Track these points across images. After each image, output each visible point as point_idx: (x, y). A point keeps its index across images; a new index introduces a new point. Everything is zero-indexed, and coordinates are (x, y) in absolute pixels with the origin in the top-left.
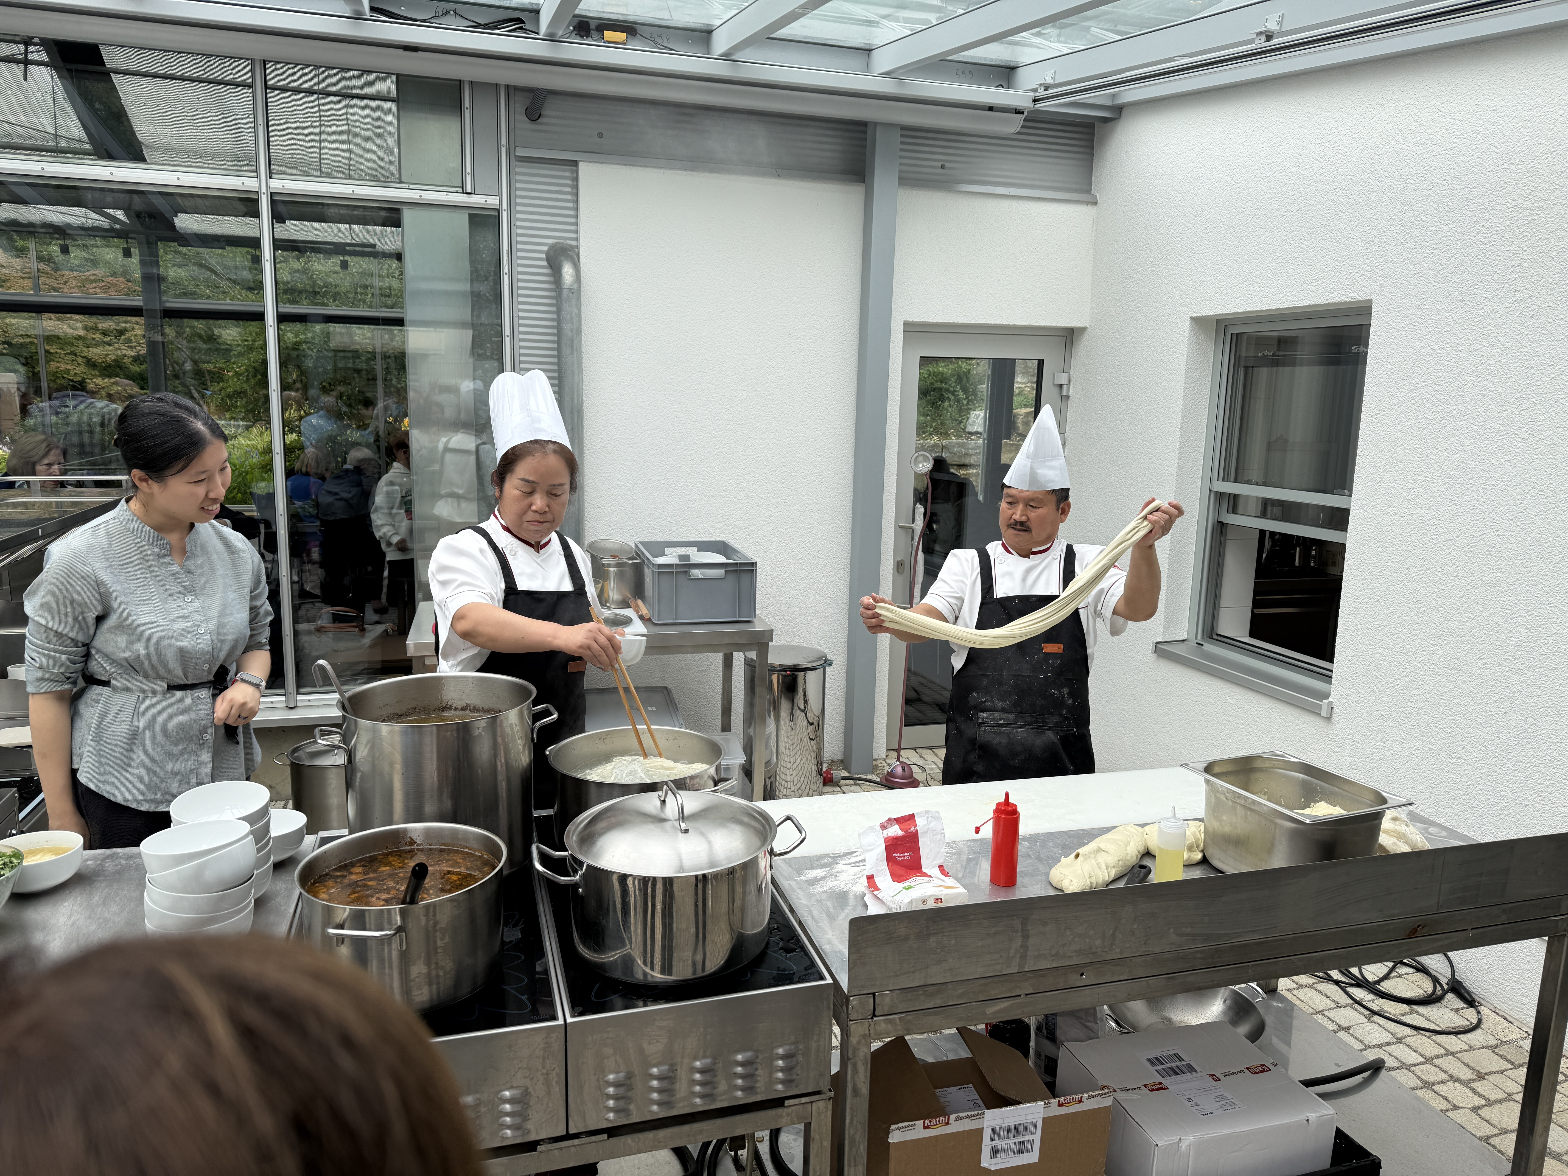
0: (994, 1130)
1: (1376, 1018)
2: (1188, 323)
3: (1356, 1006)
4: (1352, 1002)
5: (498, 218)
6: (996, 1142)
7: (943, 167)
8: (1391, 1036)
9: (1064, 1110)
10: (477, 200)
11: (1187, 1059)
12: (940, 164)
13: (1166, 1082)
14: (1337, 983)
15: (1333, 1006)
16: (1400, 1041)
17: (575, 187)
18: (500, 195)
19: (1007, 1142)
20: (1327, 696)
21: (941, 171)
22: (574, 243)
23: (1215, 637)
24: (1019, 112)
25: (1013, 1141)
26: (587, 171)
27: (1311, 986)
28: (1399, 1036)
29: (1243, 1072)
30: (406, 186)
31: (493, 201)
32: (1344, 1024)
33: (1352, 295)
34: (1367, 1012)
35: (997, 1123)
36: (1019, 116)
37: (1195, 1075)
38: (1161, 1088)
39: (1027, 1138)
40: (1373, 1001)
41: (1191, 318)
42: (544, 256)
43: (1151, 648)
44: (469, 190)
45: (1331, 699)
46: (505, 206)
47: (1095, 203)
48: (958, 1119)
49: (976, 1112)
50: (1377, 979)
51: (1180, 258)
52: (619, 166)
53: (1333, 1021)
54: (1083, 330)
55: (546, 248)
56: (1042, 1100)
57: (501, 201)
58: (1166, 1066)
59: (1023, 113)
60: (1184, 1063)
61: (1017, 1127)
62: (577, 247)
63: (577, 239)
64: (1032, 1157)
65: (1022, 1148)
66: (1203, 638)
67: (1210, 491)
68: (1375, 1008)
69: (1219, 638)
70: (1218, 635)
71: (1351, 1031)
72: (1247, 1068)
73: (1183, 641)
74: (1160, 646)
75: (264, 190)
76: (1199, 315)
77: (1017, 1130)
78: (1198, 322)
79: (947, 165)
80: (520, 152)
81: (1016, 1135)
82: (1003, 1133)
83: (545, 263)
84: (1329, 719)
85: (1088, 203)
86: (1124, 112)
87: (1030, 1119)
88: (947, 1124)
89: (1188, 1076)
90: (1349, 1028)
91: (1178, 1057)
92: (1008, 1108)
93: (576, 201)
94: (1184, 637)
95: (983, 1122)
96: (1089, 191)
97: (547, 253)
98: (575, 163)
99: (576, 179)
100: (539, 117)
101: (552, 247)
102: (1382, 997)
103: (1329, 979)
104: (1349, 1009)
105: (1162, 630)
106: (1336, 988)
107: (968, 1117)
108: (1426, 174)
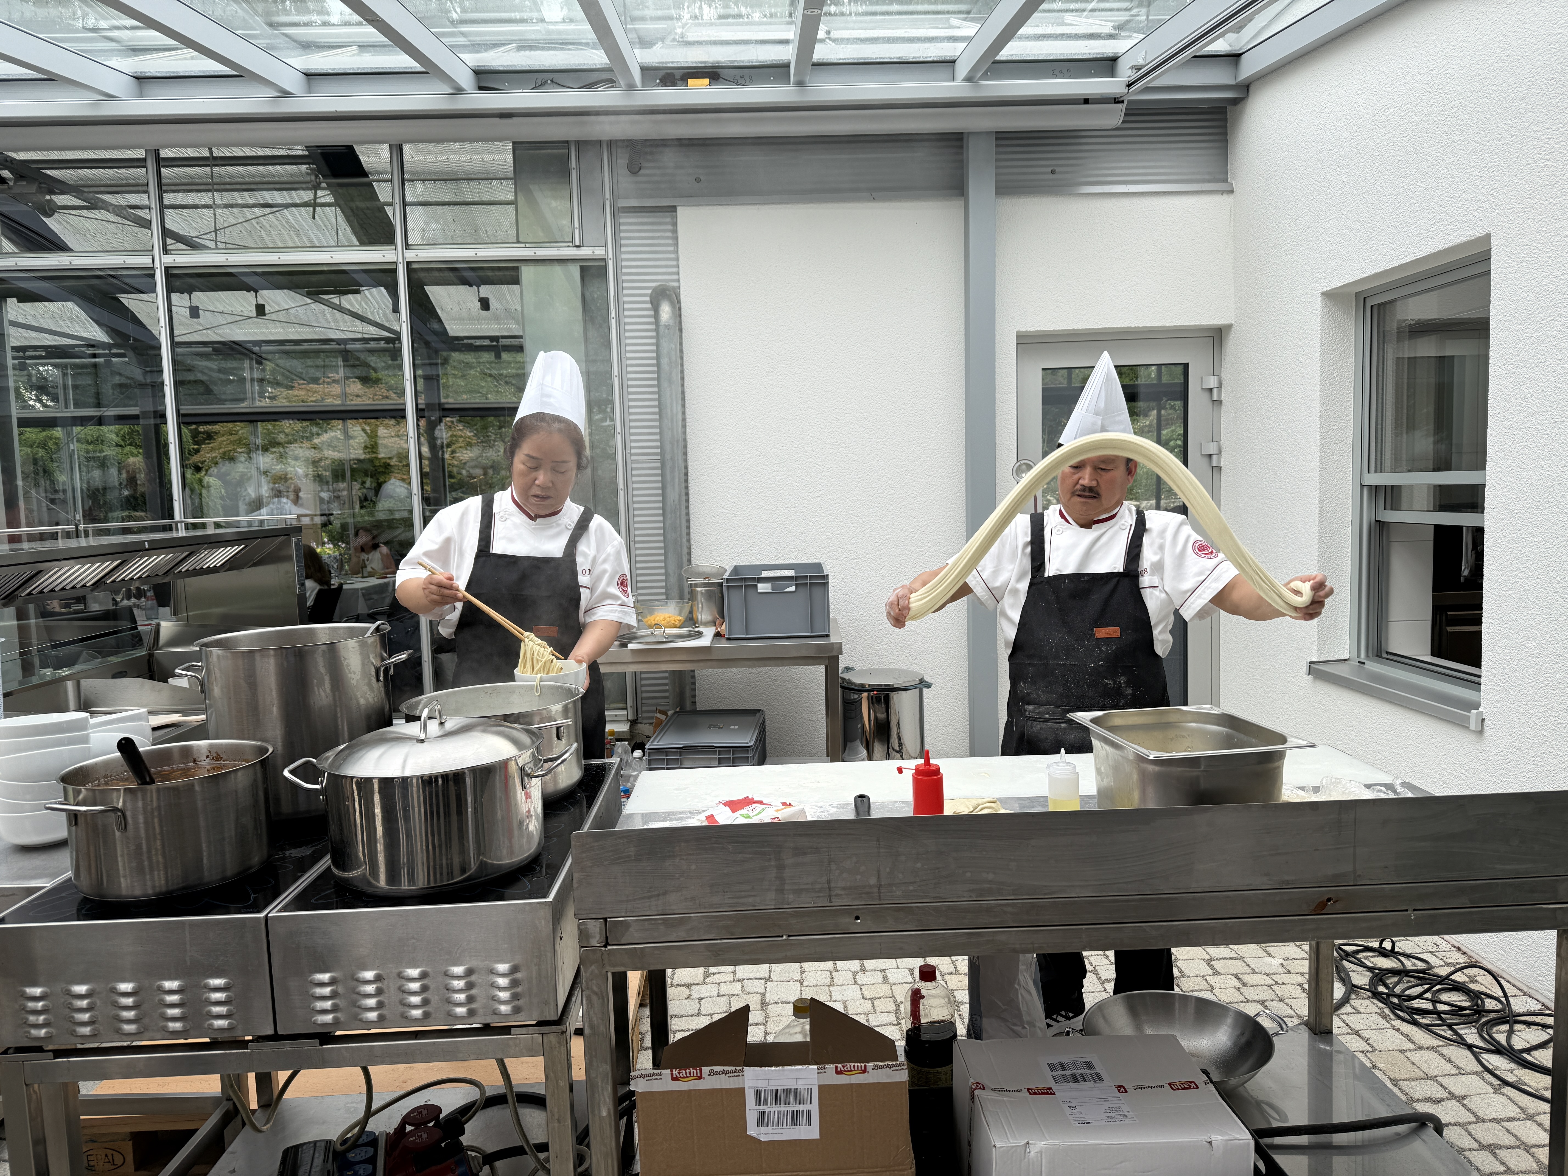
0: (758, 1093)
1: (1508, 1090)
2: (1320, 299)
3: (1487, 1075)
4: (1481, 1069)
5: (605, 268)
6: (762, 1108)
7: (1053, 172)
8: (1518, 1110)
9: (843, 1080)
10: (585, 252)
11: (1099, 1067)
12: (1050, 169)
13: (1055, 1087)
14: (1470, 1047)
15: (1454, 1071)
16: (1530, 1117)
17: (675, 231)
18: (606, 245)
19: (776, 1109)
20: (1477, 706)
21: (1051, 176)
22: (675, 284)
23: (1385, 655)
24: (1117, 101)
25: (783, 1108)
26: (683, 213)
27: (1434, 1049)
28: (1531, 1112)
29: (1162, 1087)
30: (523, 245)
31: (599, 252)
32: (1458, 1092)
33: (1470, 233)
34: (1496, 1082)
35: (761, 1084)
36: (1120, 105)
37: (1099, 1084)
38: (1047, 1092)
39: (801, 1107)
40: (1511, 1071)
41: (1322, 294)
42: (648, 299)
43: (1305, 669)
44: (577, 243)
45: (1481, 709)
46: (610, 256)
47: (1232, 192)
48: (712, 1073)
49: (733, 1068)
50: (1528, 1046)
51: (1308, 231)
52: (715, 207)
53: (1445, 1088)
54: (1229, 327)
55: (649, 292)
56: (816, 1063)
57: (607, 252)
58: (1068, 1072)
59: (1122, 102)
60: (1093, 1071)
61: (787, 1092)
62: (679, 287)
63: (678, 281)
64: (811, 1131)
65: (796, 1119)
66: (1367, 656)
67: (1362, 486)
68: (1510, 1078)
69: (1389, 657)
70: (1388, 653)
71: (1465, 1102)
72: (1170, 1084)
73: (1345, 660)
74: (1313, 666)
75: (400, 260)
76: (1329, 288)
77: (786, 1096)
78: (1331, 296)
79: (1057, 169)
80: (622, 203)
81: (787, 1102)
82: (770, 1097)
83: (649, 306)
84: (1481, 732)
85: (1222, 192)
86: (1252, 88)
87: (802, 1084)
88: (700, 1077)
89: (1090, 1084)
90: (1464, 1097)
91: (1089, 1065)
92: (773, 1068)
93: (676, 245)
94: (1346, 656)
95: (743, 1080)
96: (1225, 180)
97: (651, 296)
98: (673, 209)
99: (675, 224)
100: (640, 169)
101: (655, 289)
102: (1526, 1067)
103: (1461, 1042)
104: (1475, 1077)
105: (1316, 648)
106: (1467, 1053)
107: (724, 1072)
108: (1533, 77)
